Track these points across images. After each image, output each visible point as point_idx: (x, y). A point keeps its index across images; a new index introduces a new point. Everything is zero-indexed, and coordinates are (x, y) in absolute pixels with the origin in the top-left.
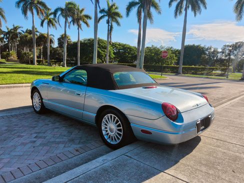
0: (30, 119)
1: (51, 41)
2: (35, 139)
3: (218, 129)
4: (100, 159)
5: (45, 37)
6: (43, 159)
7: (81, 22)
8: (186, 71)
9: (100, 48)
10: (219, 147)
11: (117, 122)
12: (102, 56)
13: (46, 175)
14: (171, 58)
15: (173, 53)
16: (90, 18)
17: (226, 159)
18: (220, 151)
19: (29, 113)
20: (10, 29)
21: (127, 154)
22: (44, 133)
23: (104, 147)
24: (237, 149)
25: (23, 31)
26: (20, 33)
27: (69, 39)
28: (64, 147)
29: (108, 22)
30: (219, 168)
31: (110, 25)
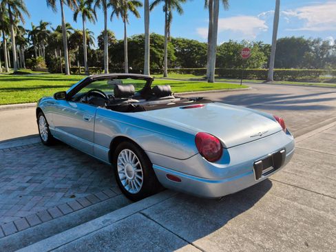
0: (33, 154)
1: (89, 41)
2: (26, 185)
3: (303, 170)
4: (100, 220)
5: (80, 35)
6: (26, 215)
7: (128, 12)
8: (279, 77)
9: (155, 47)
10: (295, 199)
11: (136, 161)
12: (159, 59)
13: (21, 241)
14: (258, 57)
15: (261, 50)
16: (140, 5)
17: (299, 221)
18: (294, 206)
19: (34, 145)
20: (36, 26)
21: (144, 212)
22: (43, 174)
23: (121, 197)
24: (323, 204)
25: (53, 29)
26: (49, 32)
27: (113, 37)
28: (64, 196)
29: (165, 10)
30: (284, 237)
31: (168, 12)
